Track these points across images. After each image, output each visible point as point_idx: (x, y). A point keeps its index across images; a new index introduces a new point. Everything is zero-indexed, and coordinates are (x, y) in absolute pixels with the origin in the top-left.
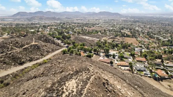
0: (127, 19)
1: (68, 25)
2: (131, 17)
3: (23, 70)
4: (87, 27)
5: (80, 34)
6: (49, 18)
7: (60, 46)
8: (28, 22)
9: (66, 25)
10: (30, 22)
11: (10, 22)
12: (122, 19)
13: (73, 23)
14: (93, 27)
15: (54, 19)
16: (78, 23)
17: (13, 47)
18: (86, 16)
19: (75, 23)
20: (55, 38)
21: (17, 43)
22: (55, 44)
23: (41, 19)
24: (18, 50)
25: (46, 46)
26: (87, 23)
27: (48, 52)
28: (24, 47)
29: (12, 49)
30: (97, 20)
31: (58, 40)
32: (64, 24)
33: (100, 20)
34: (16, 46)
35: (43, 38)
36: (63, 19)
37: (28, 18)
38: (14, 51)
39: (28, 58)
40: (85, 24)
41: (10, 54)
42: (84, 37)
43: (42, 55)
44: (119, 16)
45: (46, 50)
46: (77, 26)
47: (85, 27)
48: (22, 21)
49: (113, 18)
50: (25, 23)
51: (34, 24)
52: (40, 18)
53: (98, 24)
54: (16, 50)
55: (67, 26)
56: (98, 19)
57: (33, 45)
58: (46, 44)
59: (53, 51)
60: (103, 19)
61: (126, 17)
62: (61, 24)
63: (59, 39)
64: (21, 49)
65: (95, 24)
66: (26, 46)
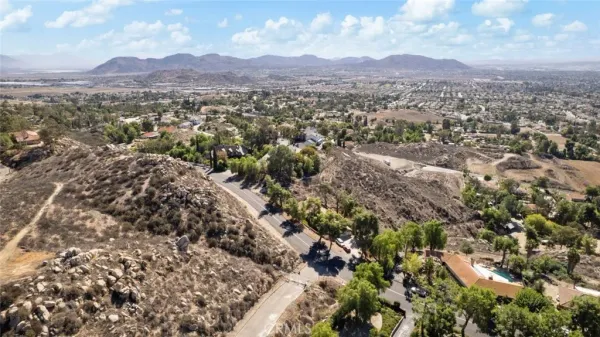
0: (496, 79)
1: (282, 102)
2: (509, 75)
4: (361, 107)
5: (349, 139)
6: (212, 76)
7: (263, 259)
8: (135, 90)
9: (276, 101)
10: (142, 91)
11: (78, 89)
12: (478, 80)
13: (300, 93)
14: (386, 108)
15: (228, 78)
16: (320, 95)
18: (340, 70)
19: (307, 95)
20: (228, 173)
22: (225, 238)
23: (183, 78)
26: (351, 95)
30: (383, 83)
31: (245, 186)
32: (266, 95)
33: (394, 83)
36: (262, 80)
37: (138, 76)
40: (346, 97)
42: (380, 159)
44: (460, 71)
46: (320, 105)
47: (353, 108)
48: (118, 86)
49: (442, 79)
50: (126, 92)
51: (155, 97)
52: (178, 77)
53: (397, 98)
55: (276, 106)
56: (384, 79)
60: (406, 81)
61: (486, 73)
62: (255, 98)
63: (247, 178)
65: (384, 99)
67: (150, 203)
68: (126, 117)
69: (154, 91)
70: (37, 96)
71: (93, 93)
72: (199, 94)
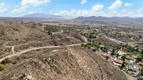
3: (55, 48)
11: (71, 23)
17: (57, 37)
21: (60, 36)
23: (92, 22)
24: (59, 39)
25: (73, 40)
27: (73, 43)
28: (62, 38)
29: (56, 38)
34: (58, 37)
35: (75, 35)
37: (83, 21)
38: (56, 39)
39: (60, 44)
40: (126, 29)
41: (54, 40)
43: (68, 44)
45: (72, 42)
46: (116, 30)
48: (79, 23)
50: (79, 24)
52: (91, 22)
54: (58, 39)
57: (67, 38)
58: (74, 38)
59: (76, 43)
63: (87, 37)
64: (60, 39)
65: (137, 30)
66: (64, 38)
67: (76, 36)
68: (78, 29)
69: (85, 25)
70: (65, 25)
71: (74, 24)
72: (93, 26)
